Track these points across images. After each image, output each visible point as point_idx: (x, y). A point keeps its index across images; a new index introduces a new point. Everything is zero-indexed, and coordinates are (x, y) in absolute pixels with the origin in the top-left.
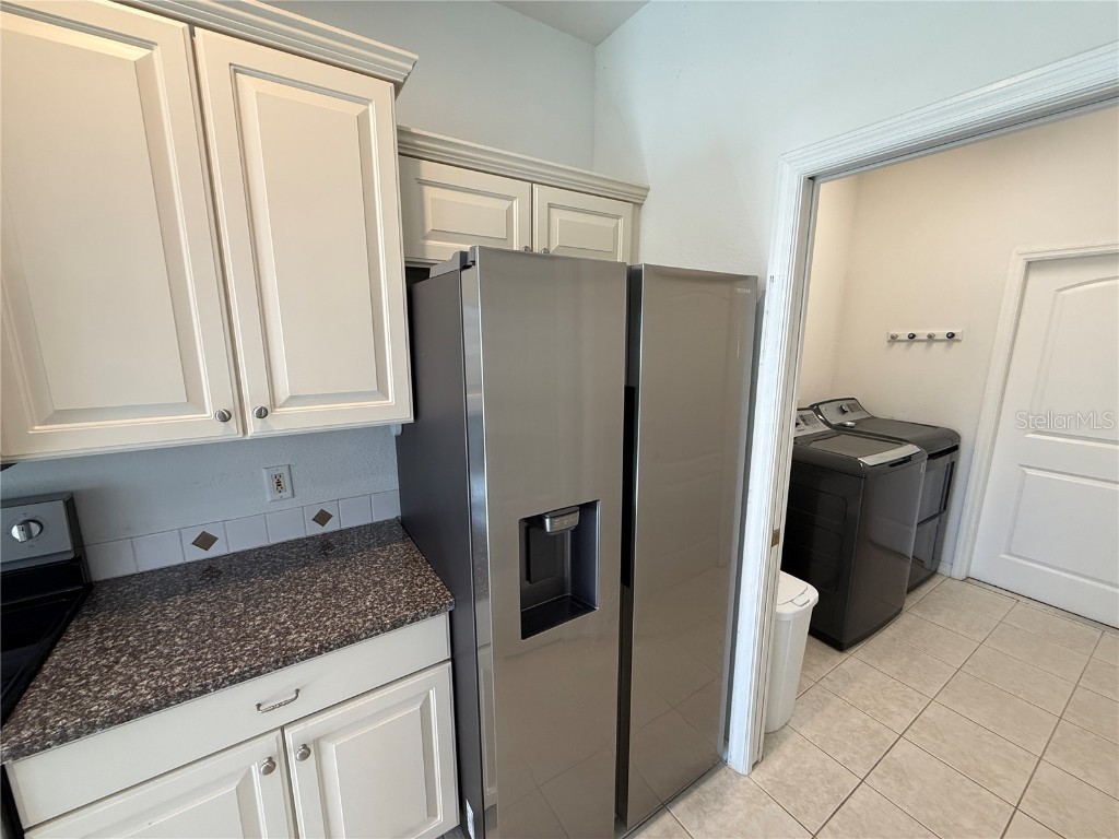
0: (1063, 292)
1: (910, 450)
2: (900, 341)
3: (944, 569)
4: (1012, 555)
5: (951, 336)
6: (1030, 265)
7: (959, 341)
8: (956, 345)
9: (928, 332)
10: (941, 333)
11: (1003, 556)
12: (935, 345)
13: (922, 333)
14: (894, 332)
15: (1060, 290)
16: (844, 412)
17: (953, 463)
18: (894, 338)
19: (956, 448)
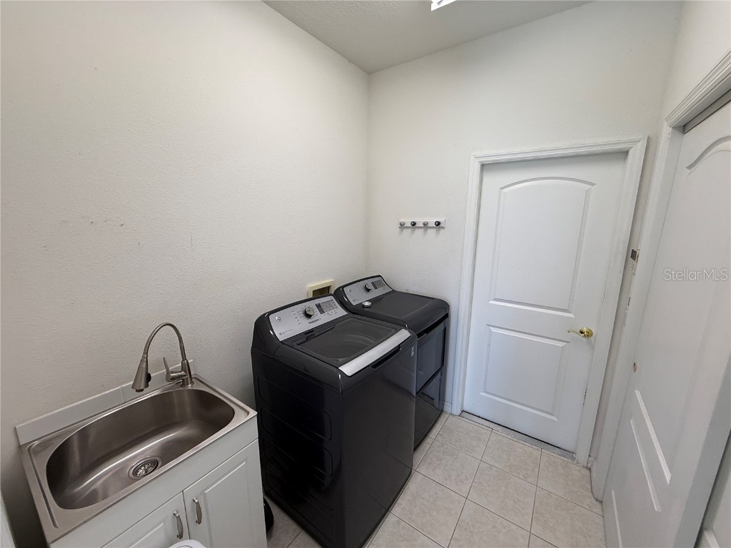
0: (505, 190)
1: (399, 338)
2: (406, 227)
3: (447, 408)
4: (487, 393)
5: (438, 224)
6: (483, 166)
7: (443, 228)
8: (442, 231)
9: (425, 220)
10: (432, 223)
11: (482, 394)
12: (429, 231)
13: (419, 221)
14: (402, 220)
15: (502, 188)
16: (368, 290)
17: (445, 328)
18: (402, 225)
19: (447, 316)
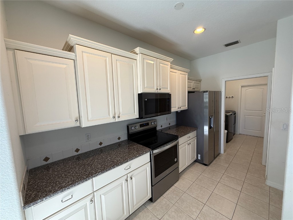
0: (247, 90)
1: (231, 113)
4: (245, 129)
5: (232, 97)
6: (242, 87)
7: (234, 98)
10: (231, 96)
12: (230, 98)
13: (228, 97)
17: (236, 115)
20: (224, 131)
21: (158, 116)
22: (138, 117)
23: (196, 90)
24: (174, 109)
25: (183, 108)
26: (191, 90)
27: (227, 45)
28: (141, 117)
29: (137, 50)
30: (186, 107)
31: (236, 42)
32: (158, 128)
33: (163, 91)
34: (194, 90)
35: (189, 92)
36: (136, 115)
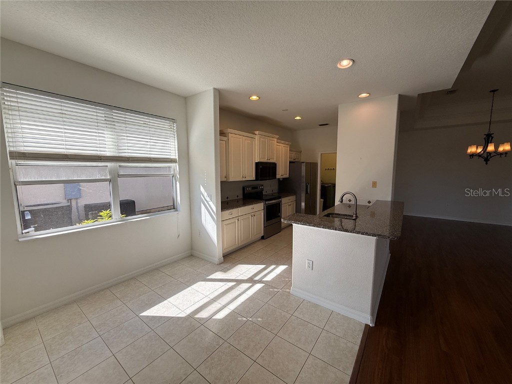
10: (332, 169)
20: (320, 200)
21: (266, 180)
22: (255, 179)
23: (296, 160)
24: (278, 177)
25: (285, 176)
26: (292, 160)
27: (320, 125)
28: (257, 179)
29: (257, 132)
30: (287, 176)
31: (327, 124)
32: (264, 193)
33: (271, 161)
34: (294, 161)
35: (290, 162)
36: (253, 178)
